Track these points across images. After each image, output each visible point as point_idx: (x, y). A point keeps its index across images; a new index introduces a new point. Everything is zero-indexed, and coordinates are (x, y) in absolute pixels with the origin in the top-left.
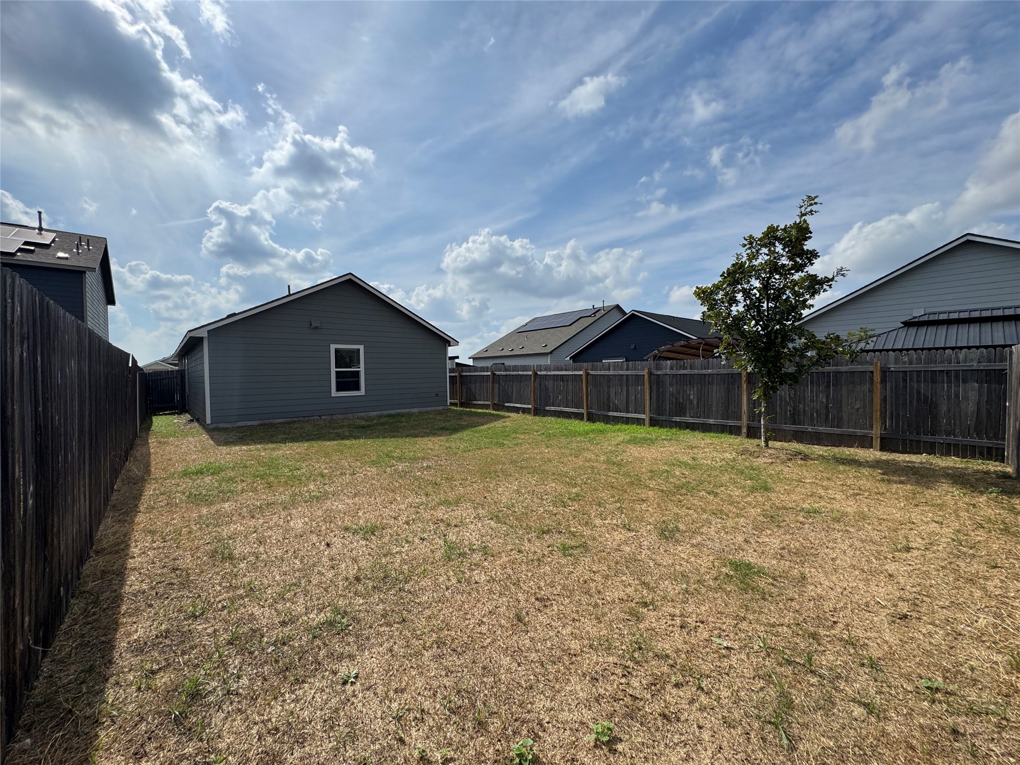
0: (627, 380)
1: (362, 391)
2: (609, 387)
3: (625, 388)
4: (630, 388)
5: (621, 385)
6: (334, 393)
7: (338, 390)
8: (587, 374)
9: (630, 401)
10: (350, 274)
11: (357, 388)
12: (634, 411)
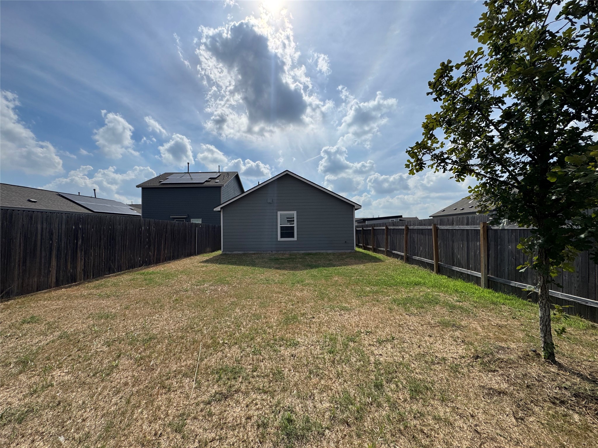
0: (468, 235)
1: (295, 239)
2: (453, 242)
3: (466, 243)
4: (470, 243)
5: (462, 240)
6: (279, 239)
7: (282, 237)
8: (437, 229)
9: (470, 256)
10: (287, 170)
11: (293, 236)
12: (473, 268)
